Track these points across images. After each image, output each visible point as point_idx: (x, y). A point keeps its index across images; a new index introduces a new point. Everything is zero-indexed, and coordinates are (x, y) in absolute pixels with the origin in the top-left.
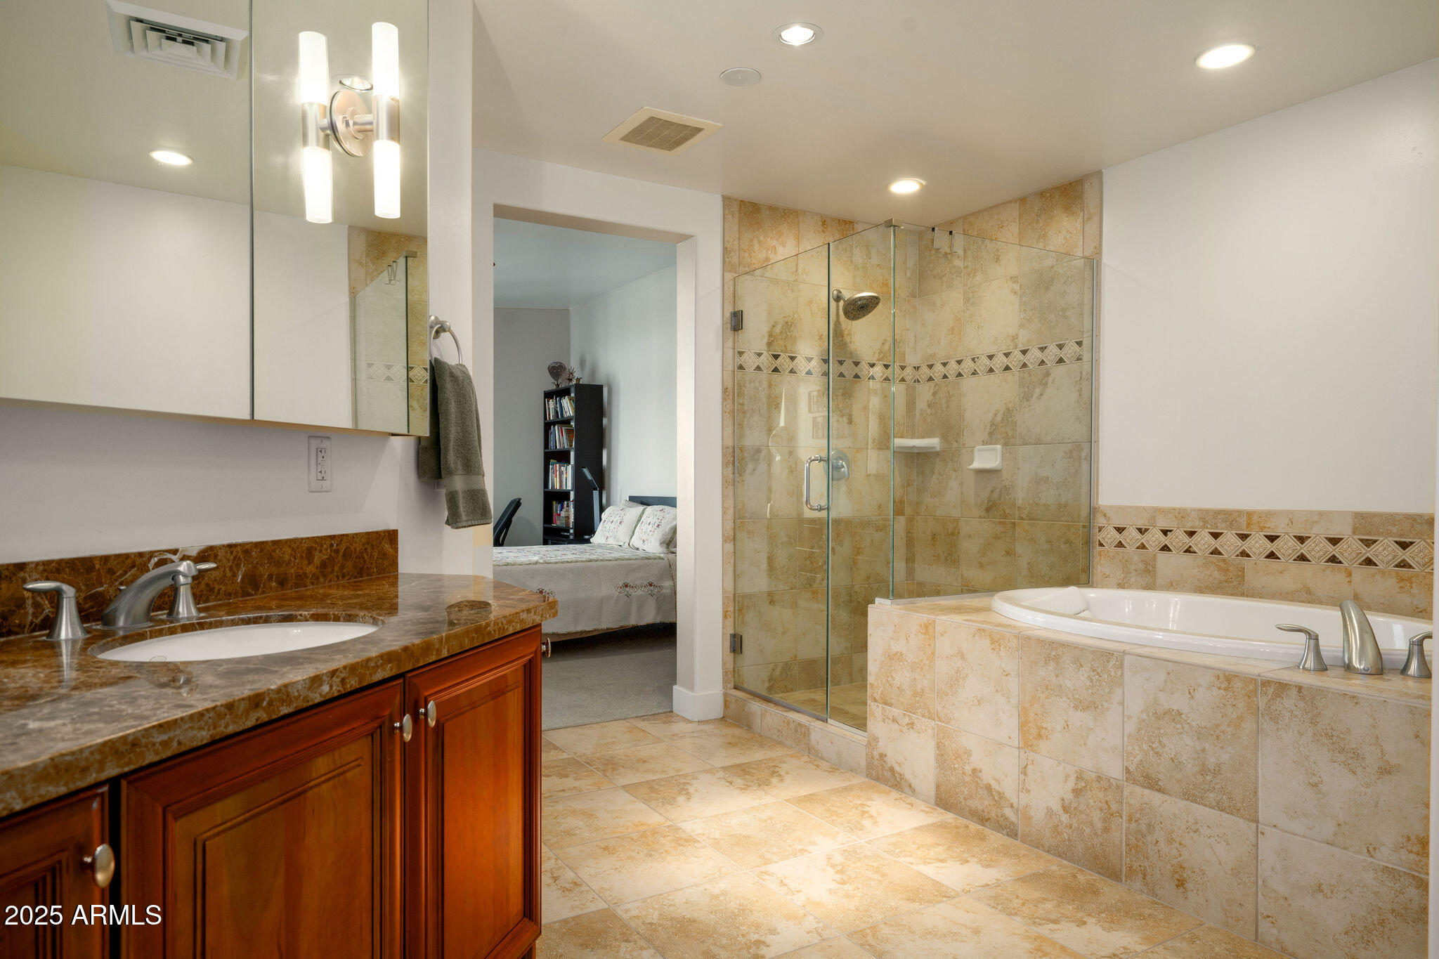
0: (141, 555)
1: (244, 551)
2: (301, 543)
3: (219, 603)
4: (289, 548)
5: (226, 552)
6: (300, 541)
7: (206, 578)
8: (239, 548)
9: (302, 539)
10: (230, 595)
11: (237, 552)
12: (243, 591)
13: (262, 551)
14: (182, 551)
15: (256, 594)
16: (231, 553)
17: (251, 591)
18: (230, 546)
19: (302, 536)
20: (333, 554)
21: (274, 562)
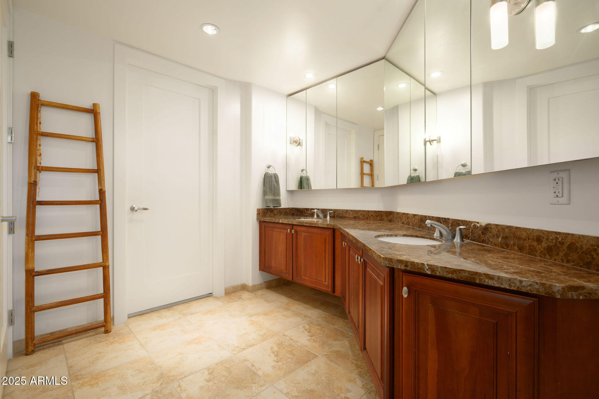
0: (470, 222)
1: (502, 228)
2: (533, 232)
3: (492, 246)
4: (525, 232)
5: (495, 227)
6: (532, 230)
7: (488, 235)
8: (500, 227)
9: (533, 229)
10: (496, 245)
11: (499, 228)
12: (501, 245)
13: (510, 230)
14: (480, 223)
15: (507, 249)
16: (497, 228)
17: (504, 247)
18: (496, 225)
19: (533, 228)
20: (558, 244)
21: (516, 237)
